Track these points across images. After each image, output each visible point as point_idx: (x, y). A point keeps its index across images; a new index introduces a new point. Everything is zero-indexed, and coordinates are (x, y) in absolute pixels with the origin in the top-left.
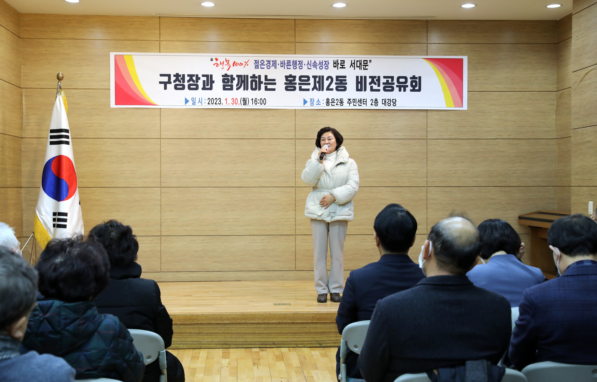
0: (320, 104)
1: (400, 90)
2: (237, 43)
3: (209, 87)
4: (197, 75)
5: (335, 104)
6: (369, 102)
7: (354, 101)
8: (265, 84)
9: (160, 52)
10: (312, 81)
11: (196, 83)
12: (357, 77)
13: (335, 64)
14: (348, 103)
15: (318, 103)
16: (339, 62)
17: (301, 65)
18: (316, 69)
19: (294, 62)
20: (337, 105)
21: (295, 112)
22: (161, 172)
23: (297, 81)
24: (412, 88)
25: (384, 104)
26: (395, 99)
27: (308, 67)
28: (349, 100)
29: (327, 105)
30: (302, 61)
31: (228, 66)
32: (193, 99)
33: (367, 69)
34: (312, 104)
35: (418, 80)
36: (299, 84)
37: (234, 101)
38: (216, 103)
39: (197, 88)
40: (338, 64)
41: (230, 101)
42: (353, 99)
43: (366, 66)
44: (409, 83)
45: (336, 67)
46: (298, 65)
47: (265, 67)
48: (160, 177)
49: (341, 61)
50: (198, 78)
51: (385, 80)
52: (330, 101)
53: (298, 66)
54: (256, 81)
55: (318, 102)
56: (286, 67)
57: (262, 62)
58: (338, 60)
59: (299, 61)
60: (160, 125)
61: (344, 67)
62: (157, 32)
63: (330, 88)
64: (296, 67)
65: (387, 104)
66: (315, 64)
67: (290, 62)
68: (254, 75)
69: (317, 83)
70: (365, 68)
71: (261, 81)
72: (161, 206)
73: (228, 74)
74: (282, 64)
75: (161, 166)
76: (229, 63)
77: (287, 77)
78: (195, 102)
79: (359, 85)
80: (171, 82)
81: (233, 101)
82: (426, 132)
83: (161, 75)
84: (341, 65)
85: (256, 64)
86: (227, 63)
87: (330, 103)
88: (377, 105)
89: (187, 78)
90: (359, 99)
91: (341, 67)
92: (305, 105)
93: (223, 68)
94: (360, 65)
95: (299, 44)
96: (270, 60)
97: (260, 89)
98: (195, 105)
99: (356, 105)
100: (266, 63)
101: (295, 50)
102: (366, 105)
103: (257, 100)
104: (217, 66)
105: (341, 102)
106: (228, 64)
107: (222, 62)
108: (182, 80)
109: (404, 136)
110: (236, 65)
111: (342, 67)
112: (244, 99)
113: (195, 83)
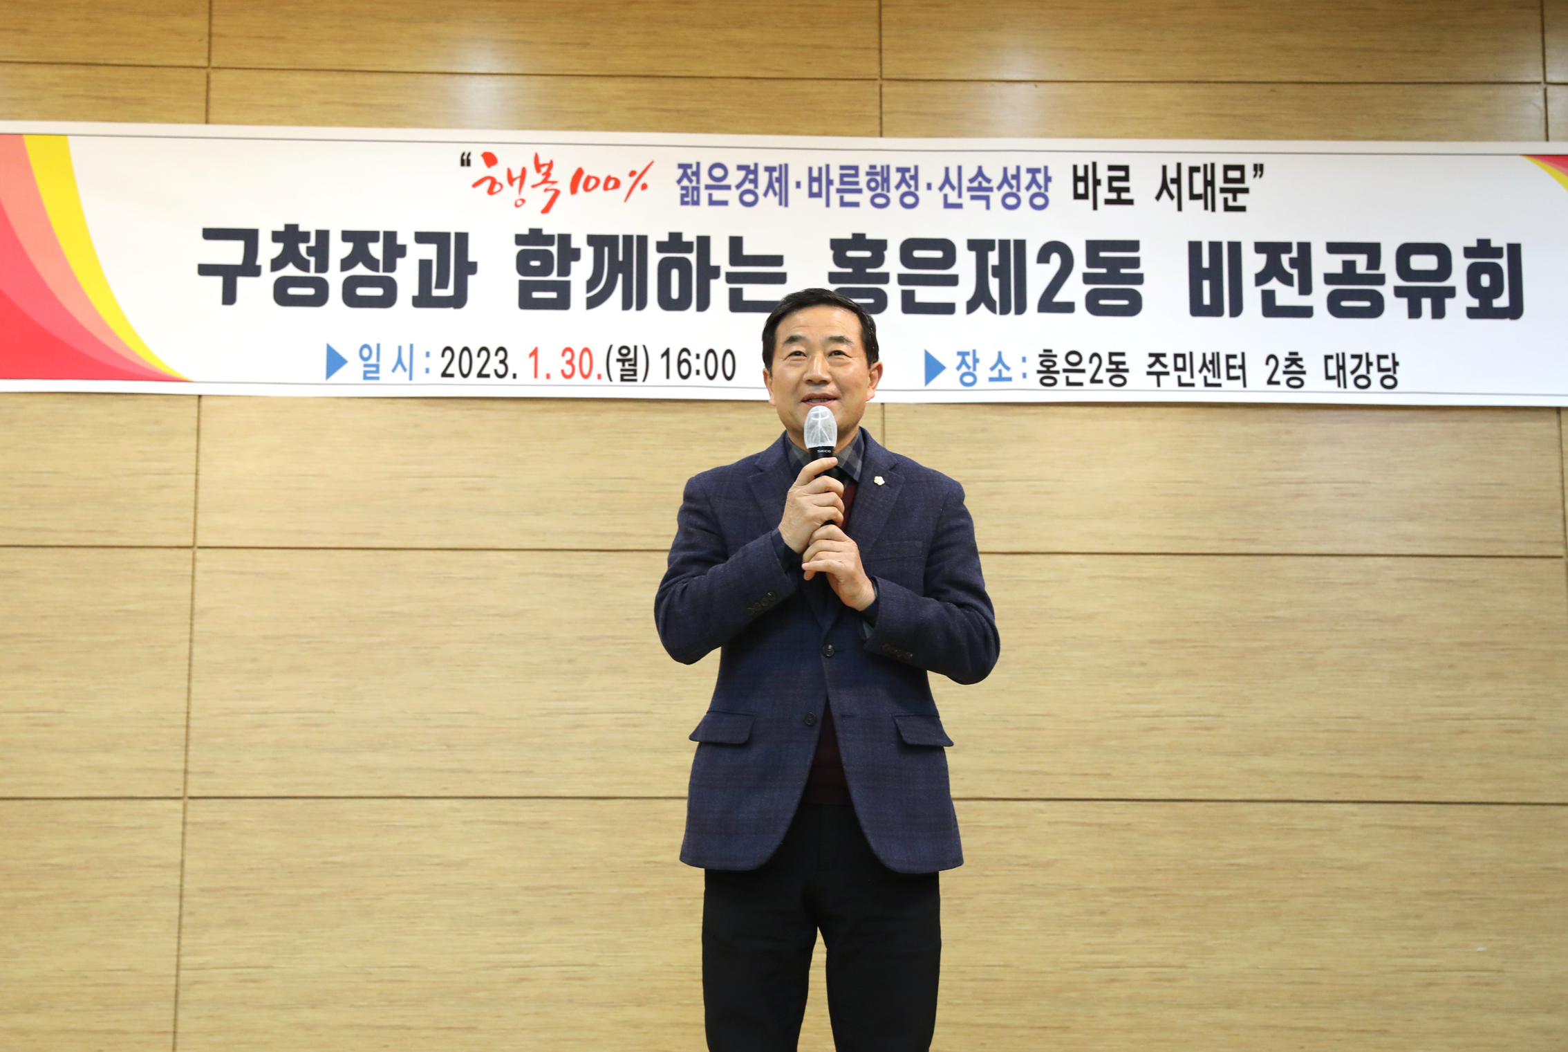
0: (1009, 379)
1: (1415, 312)
2: (595, 84)
3: (449, 291)
4: (390, 237)
5: (1085, 378)
6: (1258, 372)
7: (1180, 365)
8: (731, 278)
9: (207, 122)
10: (965, 265)
11: (384, 271)
12: (1195, 248)
13: (1081, 186)
14: (1149, 373)
15: (1000, 371)
16: (1103, 174)
17: (912, 189)
18: (988, 207)
19: (877, 174)
20: (1093, 381)
21: (883, 418)
22: (188, 718)
23: (892, 264)
24: (1475, 303)
25: (1333, 378)
26: (1394, 355)
27: (946, 196)
28: (1153, 359)
29: (1046, 381)
30: (916, 168)
31: (546, 190)
32: (366, 353)
33: (1242, 209)
34: (968, 379)
35: (1503, 262)
36: (903, 279)
37: (576, 361)
38: (484, 372)
39: (388, 300)
40: (1097, 182)
41: (553, 362)
42: (1176, 356)
43: (1239, 196)
44: (1458, 278)
45: (1085, 196)
46: (898, 187)
47: (732, 196)
48: (184, 743)
49: (1111, 168)
50: (394, 251)
51: (1335, 264)
52: (1061, 364)
53: (894, 195)
54: (684, 266)
55: (1000, 366)
56: (835, 198)
57: (718, 173)
58: (1094, 164)
59: (899, 170)
60: (197, 480)
61: (1124, 196)
62: (198, 24)
63: (1060, 297)
64: (888, 199)
65: (1350, 379)
66: (980, 183)
67: (856, 175)
68: (675, 237)
69: (994, 275)
70: (1231, 203)
71: (713, 262)
72: (181, 896)
73: (545, 232)
74: (818, 183)
75: (189, 689)
76: (551, 179)
77: (839, 247)
78: (377, 366)
79: (1206, 284)
80: (259, 268)
81: (570, 362)
82: (1561, 519)
83: (211, 234)
84: (1111, 189)
85: (685, 183)
86: (540, 178)
87: (1057, 372)
88: (1297, 383)
89: (339, 250)
90: (1204, 355)
91: (1113, 196)
92: (935, 383)
93: (523, 201)
94: (1209, 189)
95: (901, 88)
96: (756, 165)
97: (703, 305)
98: (377, 378)
99: (1193, 385)
100: (735, 177)
101: (881, 118)
102: (1245, 385)
103: (692, 359)
104: (491, 192)
105: (1113, 367)
106: (545, 181)
107: (516, 173)
108: (312, 260)
109: (1446, 538)
110: (586, 189)
111: (1119, 196)
112: (624, 351)
113: (377, 270)
